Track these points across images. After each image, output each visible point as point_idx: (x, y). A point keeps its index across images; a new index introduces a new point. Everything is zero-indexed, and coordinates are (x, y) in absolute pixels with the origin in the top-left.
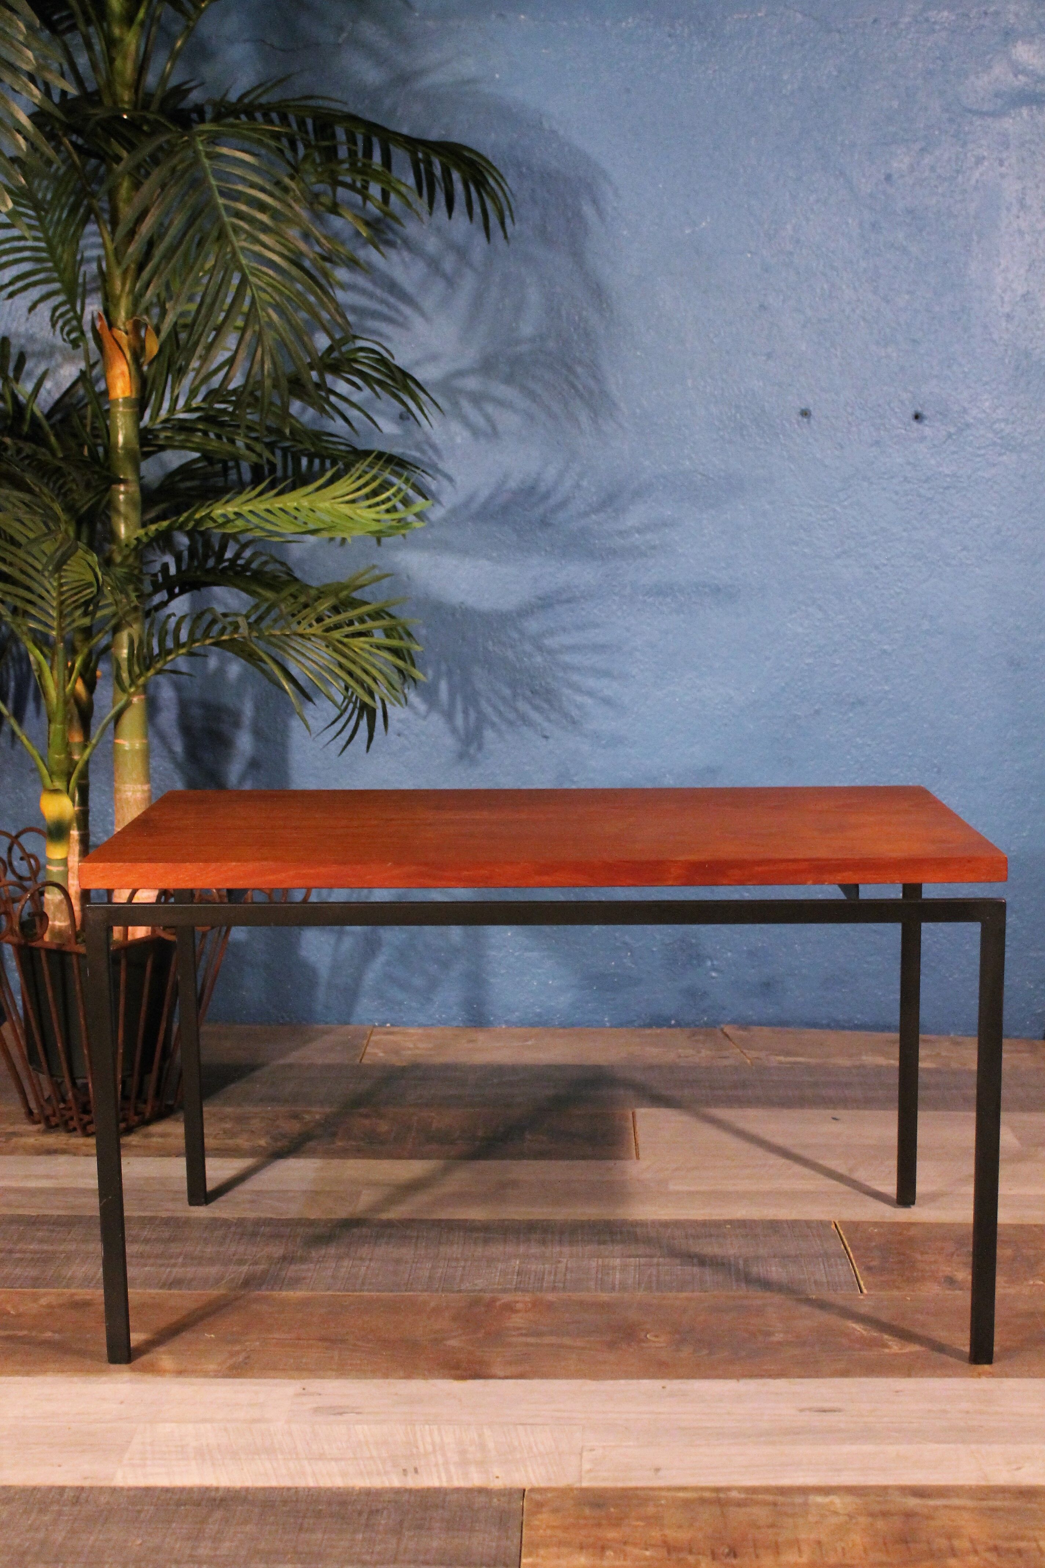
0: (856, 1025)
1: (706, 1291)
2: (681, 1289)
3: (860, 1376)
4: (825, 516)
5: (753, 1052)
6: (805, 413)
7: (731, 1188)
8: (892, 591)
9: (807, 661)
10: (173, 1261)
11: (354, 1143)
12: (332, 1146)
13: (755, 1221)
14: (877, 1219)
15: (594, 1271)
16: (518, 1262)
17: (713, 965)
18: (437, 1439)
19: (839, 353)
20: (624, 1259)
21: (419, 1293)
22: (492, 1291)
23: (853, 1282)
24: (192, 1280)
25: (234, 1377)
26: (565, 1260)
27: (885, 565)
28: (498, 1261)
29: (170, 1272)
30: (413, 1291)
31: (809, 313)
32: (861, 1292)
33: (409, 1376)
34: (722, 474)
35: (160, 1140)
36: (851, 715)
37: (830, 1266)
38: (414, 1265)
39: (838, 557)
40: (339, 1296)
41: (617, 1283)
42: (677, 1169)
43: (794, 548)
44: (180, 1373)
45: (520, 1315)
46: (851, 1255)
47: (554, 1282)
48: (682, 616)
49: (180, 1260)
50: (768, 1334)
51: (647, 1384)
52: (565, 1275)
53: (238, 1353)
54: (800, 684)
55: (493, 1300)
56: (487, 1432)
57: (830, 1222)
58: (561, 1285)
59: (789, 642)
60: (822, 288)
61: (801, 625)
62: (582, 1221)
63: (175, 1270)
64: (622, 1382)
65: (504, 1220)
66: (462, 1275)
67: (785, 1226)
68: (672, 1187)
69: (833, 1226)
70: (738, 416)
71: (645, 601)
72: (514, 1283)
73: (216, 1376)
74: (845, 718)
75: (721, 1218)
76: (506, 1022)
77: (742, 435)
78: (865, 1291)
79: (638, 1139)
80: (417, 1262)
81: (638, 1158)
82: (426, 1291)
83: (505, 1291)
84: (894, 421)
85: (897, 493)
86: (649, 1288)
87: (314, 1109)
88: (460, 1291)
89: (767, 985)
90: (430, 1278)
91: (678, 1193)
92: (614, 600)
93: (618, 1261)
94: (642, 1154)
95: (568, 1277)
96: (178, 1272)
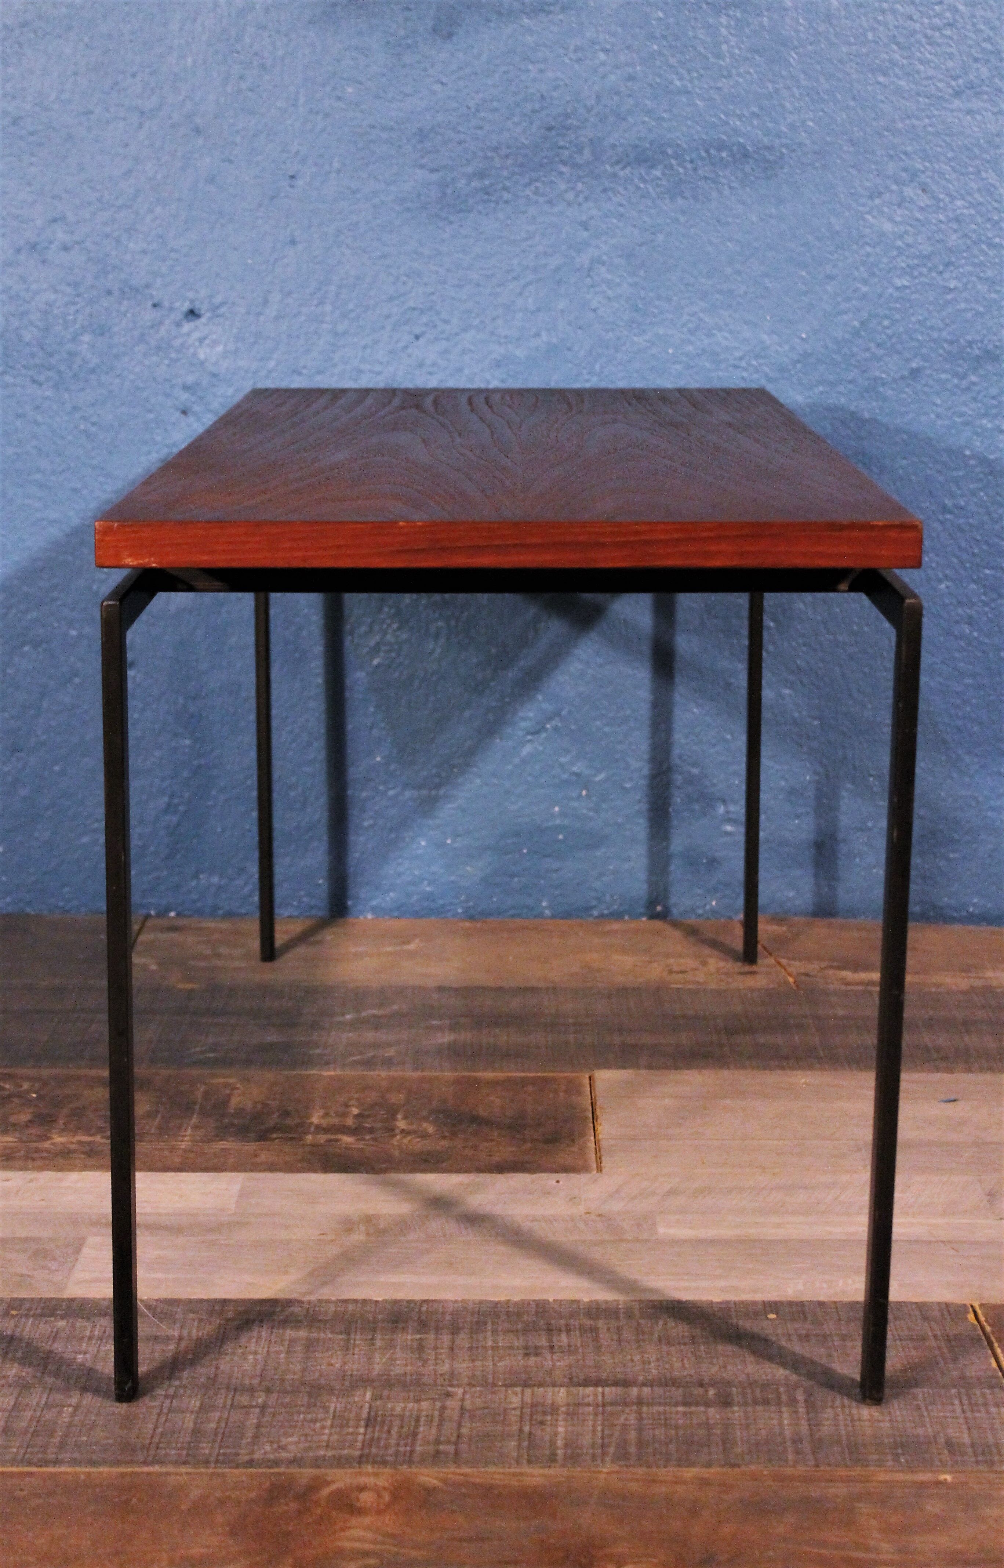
0: (971, 915)
1: (733, 1466)
2: (684, 1461)
4: (937, 21)
5: (797, 963)
7: (771, 1233)
9: (899, 282)
12: (47, 1145)
13: (821, 1304)
15: (514, 1416)
16: (368, 1395)
17: (728, 812)
20: (574, 1390)
21: (171, 1469)
22: (316, 1463)
26: (460, 1391)
28: (331, 1391)
30: (160, 1462)
36: (974, 378)
37: (973, 1406)
38: (167, 1403)
39: (958, 94)
40: (11, 1474)
41: (560, 1443)
42: (672, 1192)
43: (881, 79)
45: (367, 1520)
47: (438, 1442)
48: (680, 201)
52: (460, 1425)
54: (886, 323)
55: (316, 1485)
57: (964, 1308)
58: (451, 1448)
59: (868, 249)
61: (890, 219)
66: (259, 1426)
68: (662, 1231)
69: (971, 1317)
71: (615, 175)
72: (359, 1445)
74: (964, 384)
75: (759, 1297)
76: (373, 909)
79: (600, 1128)
80: (174, 1397)
81: (600, 1169)
82: (185, 1463)
83: (340, 1462)
86: (623, 1456)
87: (21, 1071)
88: (250, 1463)
89: (824, 844)
90: (196, 1432)
91: (675, 1242)
92: (561, 173)
93: (561, 1394)
94: (606, 1162)
95: (464, 1431)
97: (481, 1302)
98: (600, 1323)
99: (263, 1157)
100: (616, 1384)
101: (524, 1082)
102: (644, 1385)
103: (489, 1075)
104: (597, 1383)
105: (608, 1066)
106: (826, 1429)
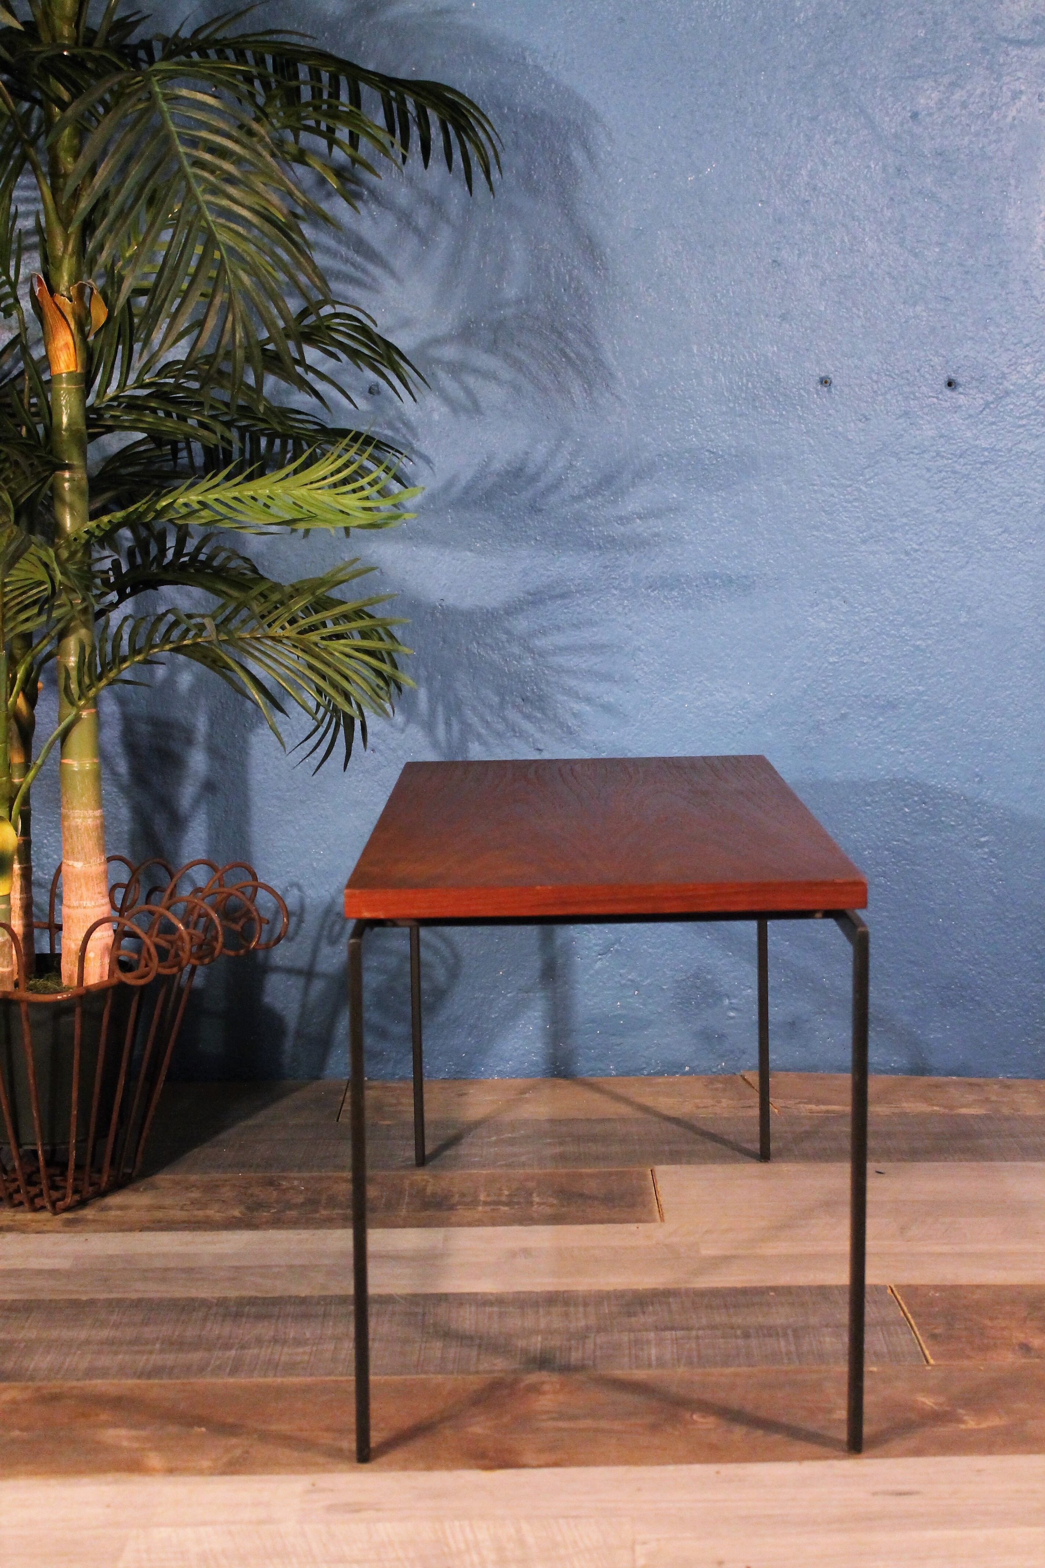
0: (893, 1068)
1: (753, 1366)
2: (726, 1364)
3: (934, 1455)
4: (849, 497)
5: (780, 1100)
6: (825, 382)
7: (770, 1252)
8: (925, 580)
9: (831, 660)
10: (149, 1347)
11: (340, 1211)
12: (317, 1215)
13: (800, 1287)
14: (937, 1282)
15: (625, 1346)
16: (540, 1338)
17: (731, 1004)
18: (470, 1536)
19: (861, 314)
20: (659, 1333)
21: (432, 1376)
23: (918, 1353)
24: (172, 1368)
25: (233, 1473)
27: (916, 551)
29: (147, 1360)
30: (426, 1373)
31: (828, 269)
32: (927, 1361)
33: (429, 1468)
34: (733, 451)
35: (119, 1213)
36: (881, 719)
37: (890, 1334)
38: (423, 1345)
39: (864, 542)
40: (342, 1381)
41: (653, 1358)
42: (708, 1232)
43: (815, 533)
44: (171, 1471)
45: (548, 1397)
46: (913, 1322)
47: (583, 1359)
48: (690, 611)
49: (158, 1346)
50: (830, 1411)
51: (698, 1469)
52: (595, 1352)
53: (234, 1447)
54: (824, 685)
55: (515, 1382)
56: (525, 1527)
57: (885, 1287)
59: (811, 639)
60: (842, 241)
61: (824, 620)
62: (608, 1292)
63: (153, 1357)
64: (671, 1468)
65: (519, 1292)
66: (478, 1355)
67: (836, 1292)
68: (704, 1252)
69: (889, 1291)
70: (750, 385)
71: (649, 596)
73: (212, 1474)
74: (875, 723)
75: (763, 1284)
76: (499, 1073)
77: (755, 408)
78: (932, 1361)
79: (660, 1198)
80: (426, 1342)
81: (662, 1220)
82: (439, 1373)
83: (528, 1371)
84: (924, 389)
85: (928, 470)
86: (690, 1363)
87: (292, 1175)
88: (477, 1372)
89: (793, 1024)
90: (443, 1358)
91: (711, 1257)
92: (614, 595)
93: (652, 1335)
94: (666, 1216)
95: (598, 1354)
96: (156, 1359)
97: (599, 1291)
98: (671, 1300)
99: (453, 1219)
100: (683, 1329)
101: (611, 1174)
102: (699, 1329)
103: (588, 1171)
104: (672, 1329)
105: (661, 1163)
106: (805, 1348)
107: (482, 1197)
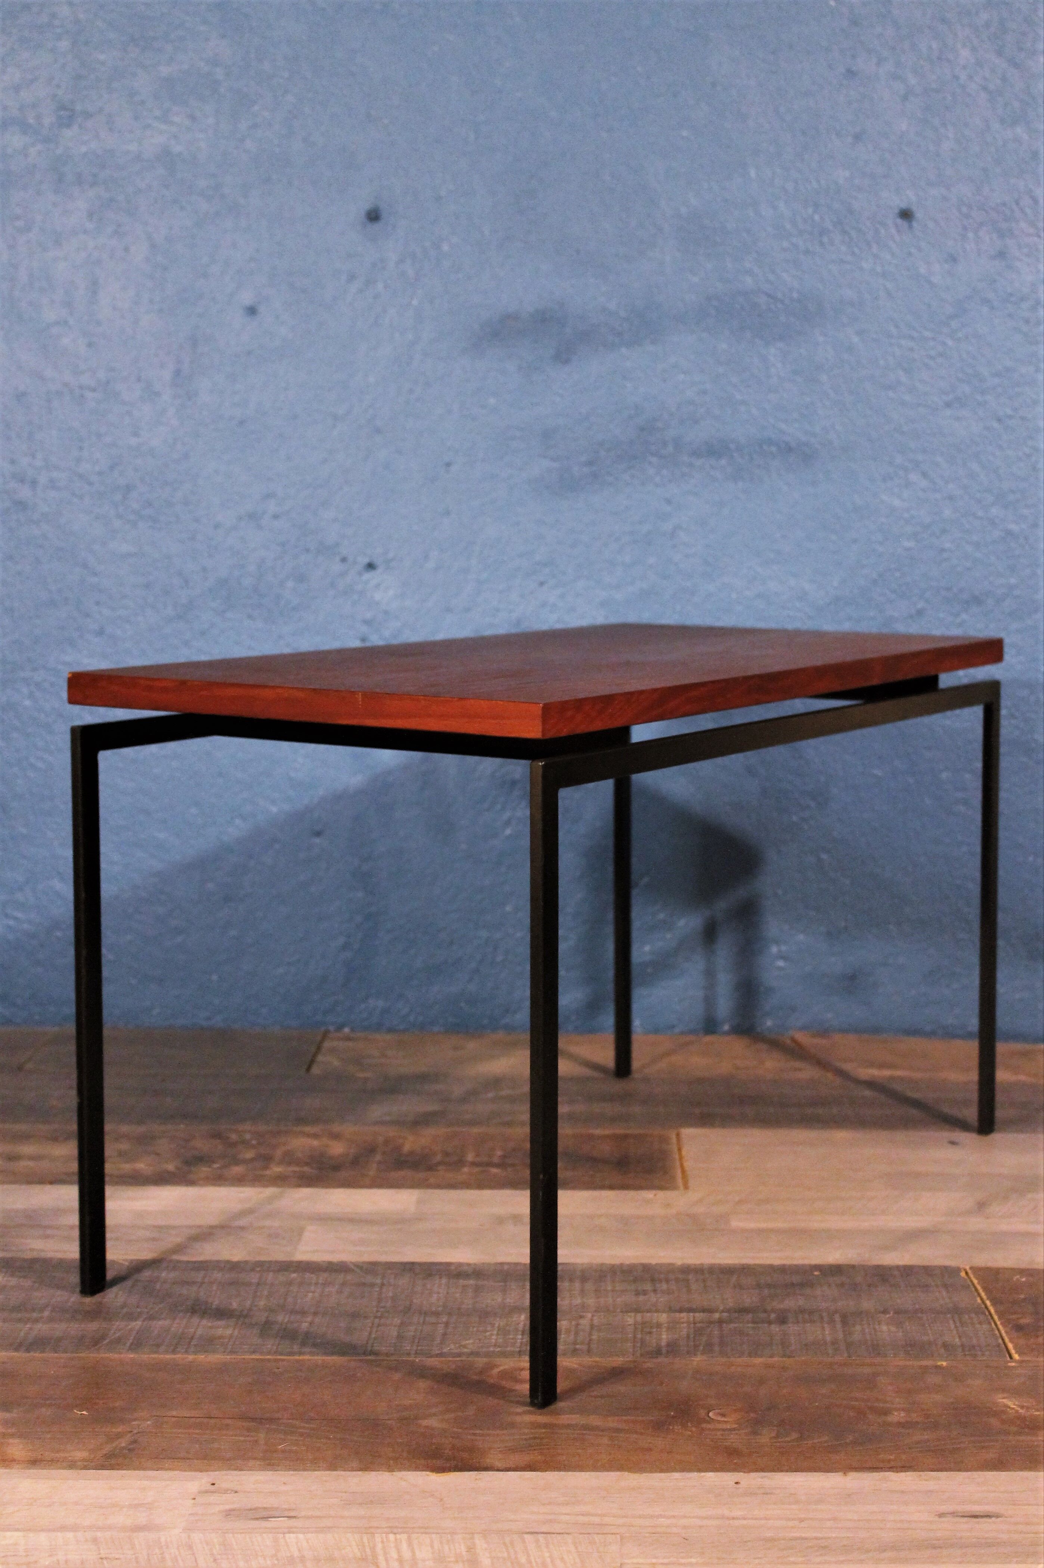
1: (789, 1357)
2: (754, 1354)
3: (1021, 1470)
4: (933, 353)
6: (906, 215)
7: (816, 1225)
8: (1020, 454)
9: (906, 545)
10: (35, 1315)
11: (297, 1169)
12: (268, 1172)
13: (853, 1266)
14: (1023, 1266)
15: (630, 1329)
16: (523, 1317)
17: (780, 951)
18: (407, 1554)
19: (951, 135)
20: (672, 1314)
21: (383, 1357)
22: (488, 1355)
23: (998, 1346)
24: (59, 1340)
25: (112, 1468)
26: (589, 1315)
27: (1010, 417)
28: (495, 1314)
29: (31, 1329)
30: (376, 1353)
31: (913, 81)
32: (1011, 1357)
33: (365, 1468)
34: (795, 295)
35: (31, 1164)
37: (963, 1324)
38: (377, 1321)
39: (948, 405)
40: (269, 1360)
41: (663, 1344)
42: (740, 1202)
43: (890, 394)
44: (34, 1463)
46: (992, 1311)
47: (575, 1343)
48: (740, 484)
49: (46, 1314)
50: (886, 1412)
51: (711, 1478)
52: (590, 1334)
53: (119, 1436)
54: (898, 574)
55: (489, 1367)
56: (480, 1543)
57: (958, 1270)
58: (585, 1347)
59: (883, 520)
60: (930, 47)
61: (899, 497)
62: (613, 1266)
63: (39, 1326)
64: (677, 1475)
65: (502, 1264)
66: (445, 1334)
67: (896, 1273)
68: (735, 1223)
69: (963, 1274)
70: (817, 217)
71: (691, 465)
72: (518, 1344)
73: (85, 1468)
74: (958, 620)
75: (806, 1262)
77: (822, 244)
78: (1016, 1357)
79: (686, 1164)
80: (381, 1318)
81: (686, 1187)
82: (393, 1354)
83: (504, 1354)
84: (1023, 225)
85: (1027, 321)
86: (709, 1351)
87: (244, 1127)
88: (441, 1355)
89: (853, 978)
90: (400, 1337)
91: (744, 1231)
92: (650, 463)
93: (663, 1317)
94: (691, 1183)
95: (594, 1337)
96: (41, 1328)
97: (602, 1264)
98: (690, 1277)
99: (432, 1181)
100: (704, 1311)
101: (626, 1136)
102: (723, 1311)
103: (599, 1132)
104: (690, 1310)
105: (691, 1125)
106: (856, 1337)
107: (470, 1157)
